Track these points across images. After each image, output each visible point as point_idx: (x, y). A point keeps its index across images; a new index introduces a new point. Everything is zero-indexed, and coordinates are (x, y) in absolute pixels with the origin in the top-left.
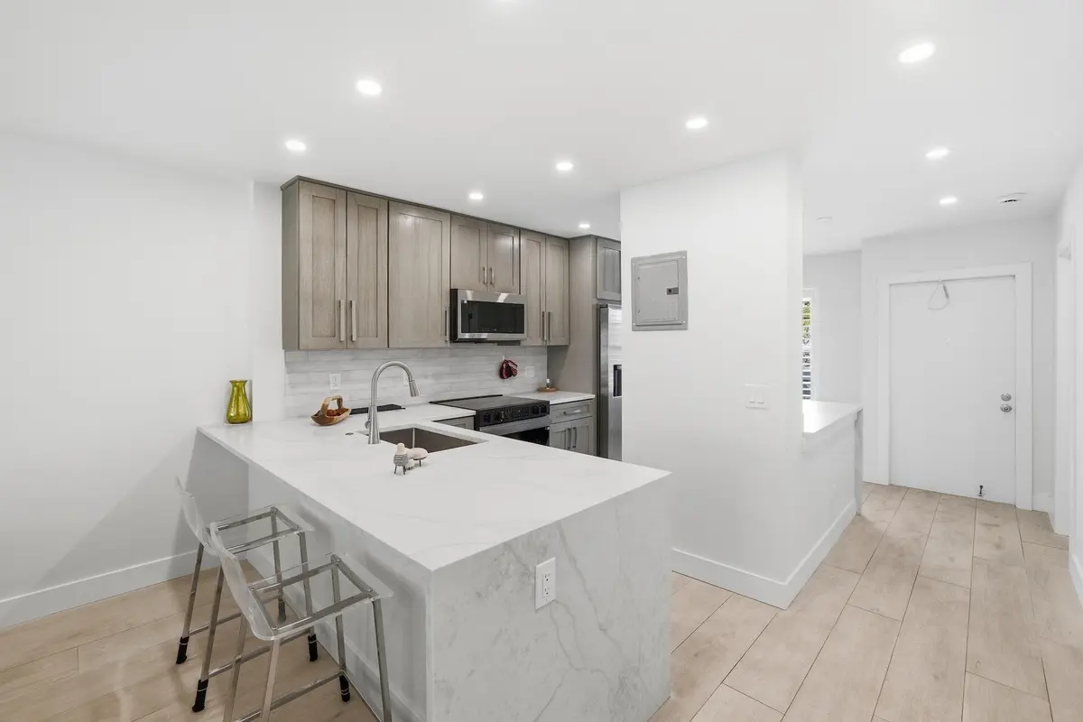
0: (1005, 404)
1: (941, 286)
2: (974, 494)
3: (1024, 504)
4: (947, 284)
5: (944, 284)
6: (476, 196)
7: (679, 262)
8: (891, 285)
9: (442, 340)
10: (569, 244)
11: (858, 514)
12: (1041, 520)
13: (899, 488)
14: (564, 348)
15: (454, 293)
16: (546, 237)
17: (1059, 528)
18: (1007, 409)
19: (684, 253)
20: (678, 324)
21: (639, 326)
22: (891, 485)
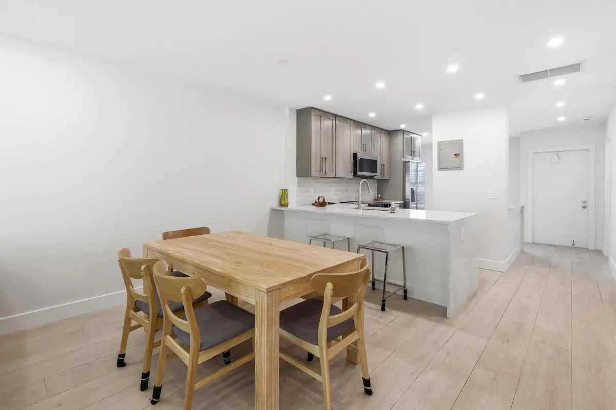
0: (584, 205)
1: (556, 154)
2: (570, 245)
3: (592, 247)
4: (559, 153)
5: (557, 153)
6: (372, 115)
7: (460, 143)
8: (533, 153)
9: (351, 175)
10: (391, 134)
11: (522, 251)
12: (599, 252)
13: (537, 244)
14: (388, 180)
15: (355, 155)
16: (382, 130)
17: (605, 253)
18: (584, 207)
19: (462, 140)
20: (460, 167)
21: (441, 168)
22: (533, 243)
